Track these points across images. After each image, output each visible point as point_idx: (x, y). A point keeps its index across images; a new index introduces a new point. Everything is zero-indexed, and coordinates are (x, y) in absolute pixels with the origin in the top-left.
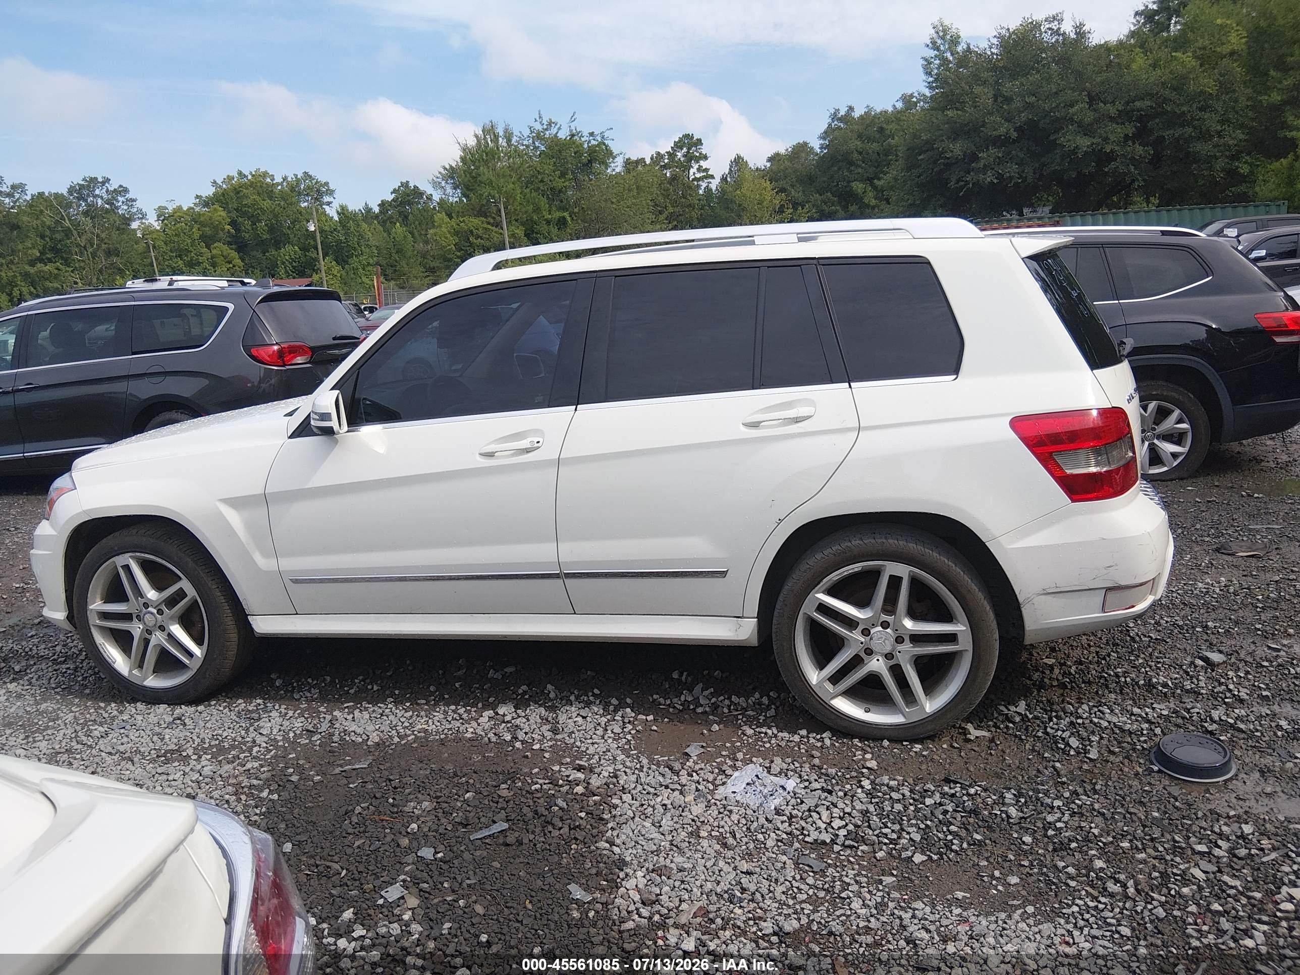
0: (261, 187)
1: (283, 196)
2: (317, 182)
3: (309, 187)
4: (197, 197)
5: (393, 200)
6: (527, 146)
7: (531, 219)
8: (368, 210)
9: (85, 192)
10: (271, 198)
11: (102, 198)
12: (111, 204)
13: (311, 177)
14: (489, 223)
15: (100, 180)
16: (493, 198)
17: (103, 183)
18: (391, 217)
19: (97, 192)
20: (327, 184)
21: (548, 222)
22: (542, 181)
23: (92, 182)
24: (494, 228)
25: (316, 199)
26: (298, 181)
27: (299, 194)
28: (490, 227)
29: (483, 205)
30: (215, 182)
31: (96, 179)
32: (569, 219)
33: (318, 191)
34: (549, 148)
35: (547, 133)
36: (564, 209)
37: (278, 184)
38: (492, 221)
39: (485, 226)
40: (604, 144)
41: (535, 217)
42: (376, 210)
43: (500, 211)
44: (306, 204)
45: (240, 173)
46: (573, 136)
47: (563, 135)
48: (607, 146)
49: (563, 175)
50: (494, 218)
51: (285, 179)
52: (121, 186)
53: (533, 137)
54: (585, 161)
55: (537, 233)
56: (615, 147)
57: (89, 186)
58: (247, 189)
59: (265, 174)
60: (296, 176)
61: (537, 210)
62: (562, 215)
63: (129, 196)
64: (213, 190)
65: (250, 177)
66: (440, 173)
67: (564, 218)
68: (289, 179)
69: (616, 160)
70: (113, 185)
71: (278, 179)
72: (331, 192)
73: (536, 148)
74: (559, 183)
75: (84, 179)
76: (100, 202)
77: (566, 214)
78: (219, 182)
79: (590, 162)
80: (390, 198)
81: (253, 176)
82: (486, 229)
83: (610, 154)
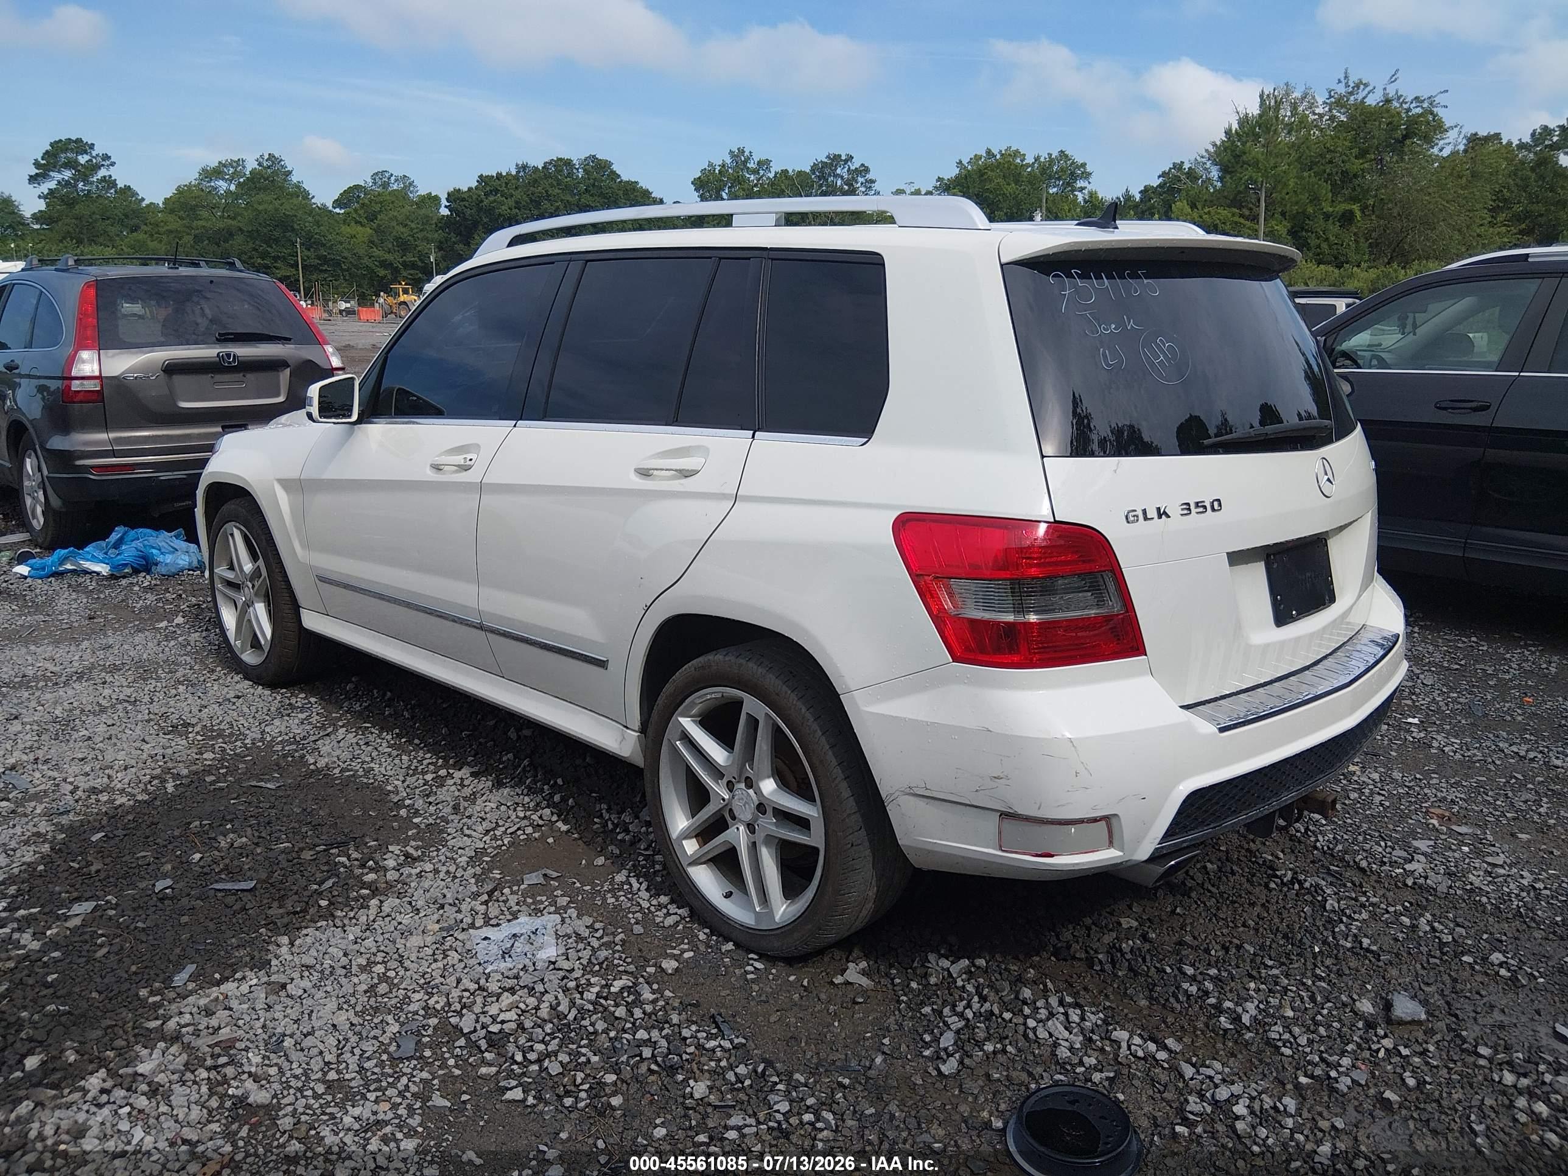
0: (1009, 168)
1: (1032, 180)
2: (1073, 163)
3: (1062, 169)
4: (939, 179)
5: (1159, 186)
6: (1321, 116)
7: (1304, 213)
8: (1128, 197)
9: (827, 171)
10: (1017, 182)
11: (842, 177)
12: (850, 185)
13: (1067, 156)
14: (1241, 216)
15: (843, 158)
16: (1255, 182)
17: (846, 161)
18: (1153, 207)
19: (839, 171)
20: (1084, 165)
21: (1327, 216)
22: (1331, 162)
23: (835, 159)
24: (1248, 223)
25: (1069, 184)
26: (1051, 161)
27: (1050, 178)
28: (1242, 220)
29: (1240, 192)
30: (960, 162)
31: (840, 156)
32: (1358, 214)
33: (1072, 174)
34: (1351, 118)
35: (1352, 98)
36: (1354, 199)
37: (1028, 165)
38: (1247, 213)
39: (1236, 219)
40: (1432, 113)
41: (1310, 210)
42: (1138, 197)
43: (1259, 201)
44: (1055, 190)
45: (989, 152)
46: (1388, 101)
47: (1372, 100)
48: (1435, 116)
49: (1363, 154)
50: (1251, 209)
51: (1037, 159)
52: (862, 165)
53: (1330, 104)
54: (1398, 134)
55: (1307, 231)
56: (1447, 117)
57: (831, 164)
58: (992, 170)
59: (1017, 153)
60: (1050, 155)
61: (1315, 199)
62: (1348, 207)
63: (869, 176)
64: (957, 171)
65: (998, 157)
66: (1207, 151)
67: (1351, 212)
68: (1042, 159)
69: (1448, 134)
70: (855, 164)
71: (1030, 160)
72: (1087, 176)
73: (1332, 118)
74: (1356, 165)
75: (828, 157)
76: (839, 182)
77: (1356, 208)
78: (965, 162)
79: (1405, 137)
80: (1156, 182)
81: (1002, 155)
82: (1236, 223)
83: (1439, 127)
